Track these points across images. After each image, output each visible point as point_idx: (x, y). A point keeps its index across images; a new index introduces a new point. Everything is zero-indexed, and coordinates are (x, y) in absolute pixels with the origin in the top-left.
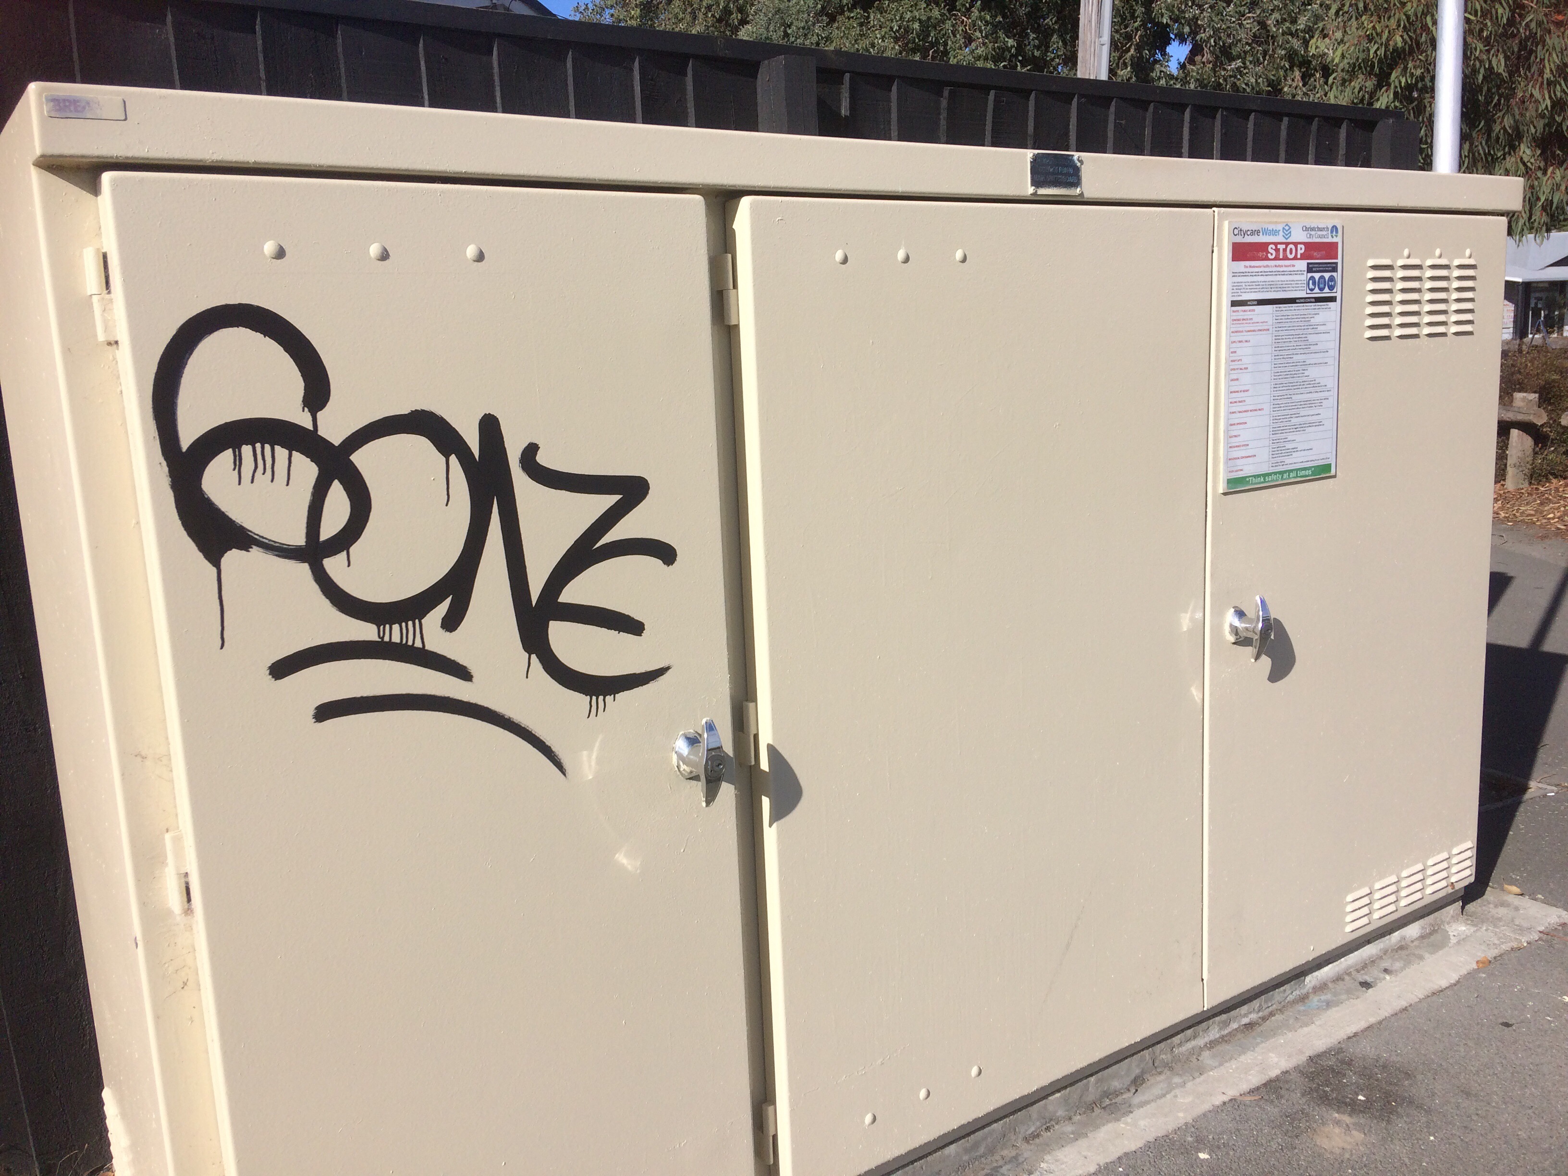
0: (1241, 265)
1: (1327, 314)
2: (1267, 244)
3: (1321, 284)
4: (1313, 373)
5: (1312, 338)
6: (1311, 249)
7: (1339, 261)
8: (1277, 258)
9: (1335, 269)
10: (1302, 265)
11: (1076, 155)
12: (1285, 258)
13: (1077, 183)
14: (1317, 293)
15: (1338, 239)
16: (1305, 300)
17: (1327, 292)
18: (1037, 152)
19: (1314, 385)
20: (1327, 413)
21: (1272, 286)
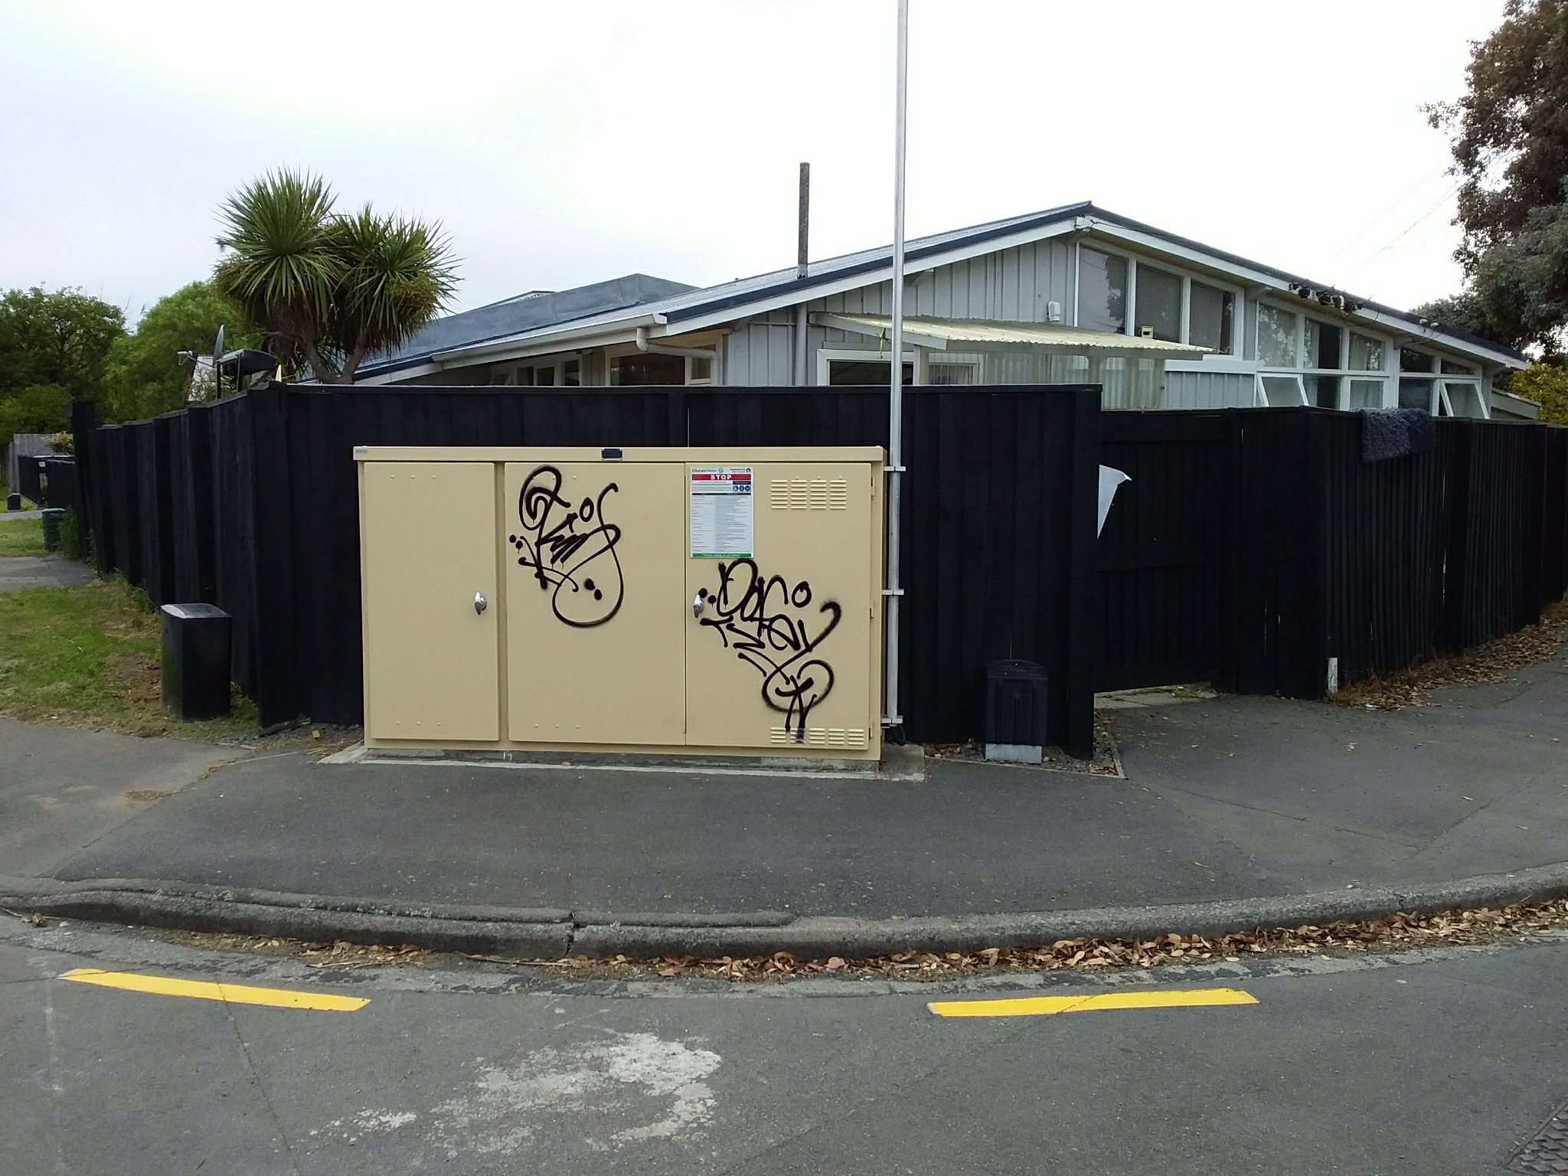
0: (697, 482)
1: (743, 499)
2: (710, 476)
3: (742, 489)
4: (737, 520)
5: (736, 507)
6: (734, 477)
7: (752, 480)
8: (716, 479)
9: (750, 483)
10: (731, 482)
11: (621, 448)
12: (720, 479)
13: (621, 456)
14: (739, 491)
15: (752, 473)
16: (733, 494)
17: (745, 491)
18: (603, 448)
19: (737, 524)
20: (749, 533)
21: (713, 489)
